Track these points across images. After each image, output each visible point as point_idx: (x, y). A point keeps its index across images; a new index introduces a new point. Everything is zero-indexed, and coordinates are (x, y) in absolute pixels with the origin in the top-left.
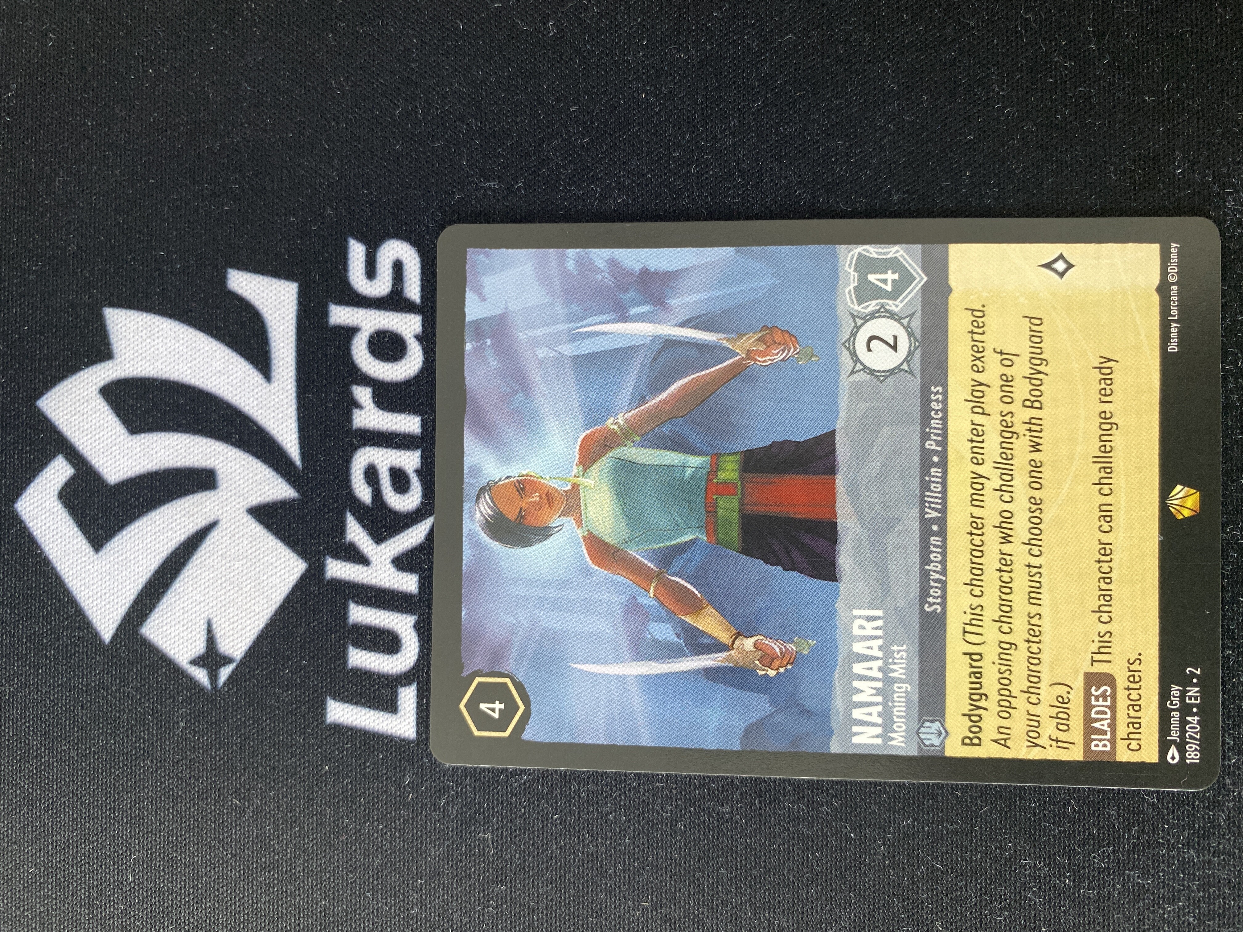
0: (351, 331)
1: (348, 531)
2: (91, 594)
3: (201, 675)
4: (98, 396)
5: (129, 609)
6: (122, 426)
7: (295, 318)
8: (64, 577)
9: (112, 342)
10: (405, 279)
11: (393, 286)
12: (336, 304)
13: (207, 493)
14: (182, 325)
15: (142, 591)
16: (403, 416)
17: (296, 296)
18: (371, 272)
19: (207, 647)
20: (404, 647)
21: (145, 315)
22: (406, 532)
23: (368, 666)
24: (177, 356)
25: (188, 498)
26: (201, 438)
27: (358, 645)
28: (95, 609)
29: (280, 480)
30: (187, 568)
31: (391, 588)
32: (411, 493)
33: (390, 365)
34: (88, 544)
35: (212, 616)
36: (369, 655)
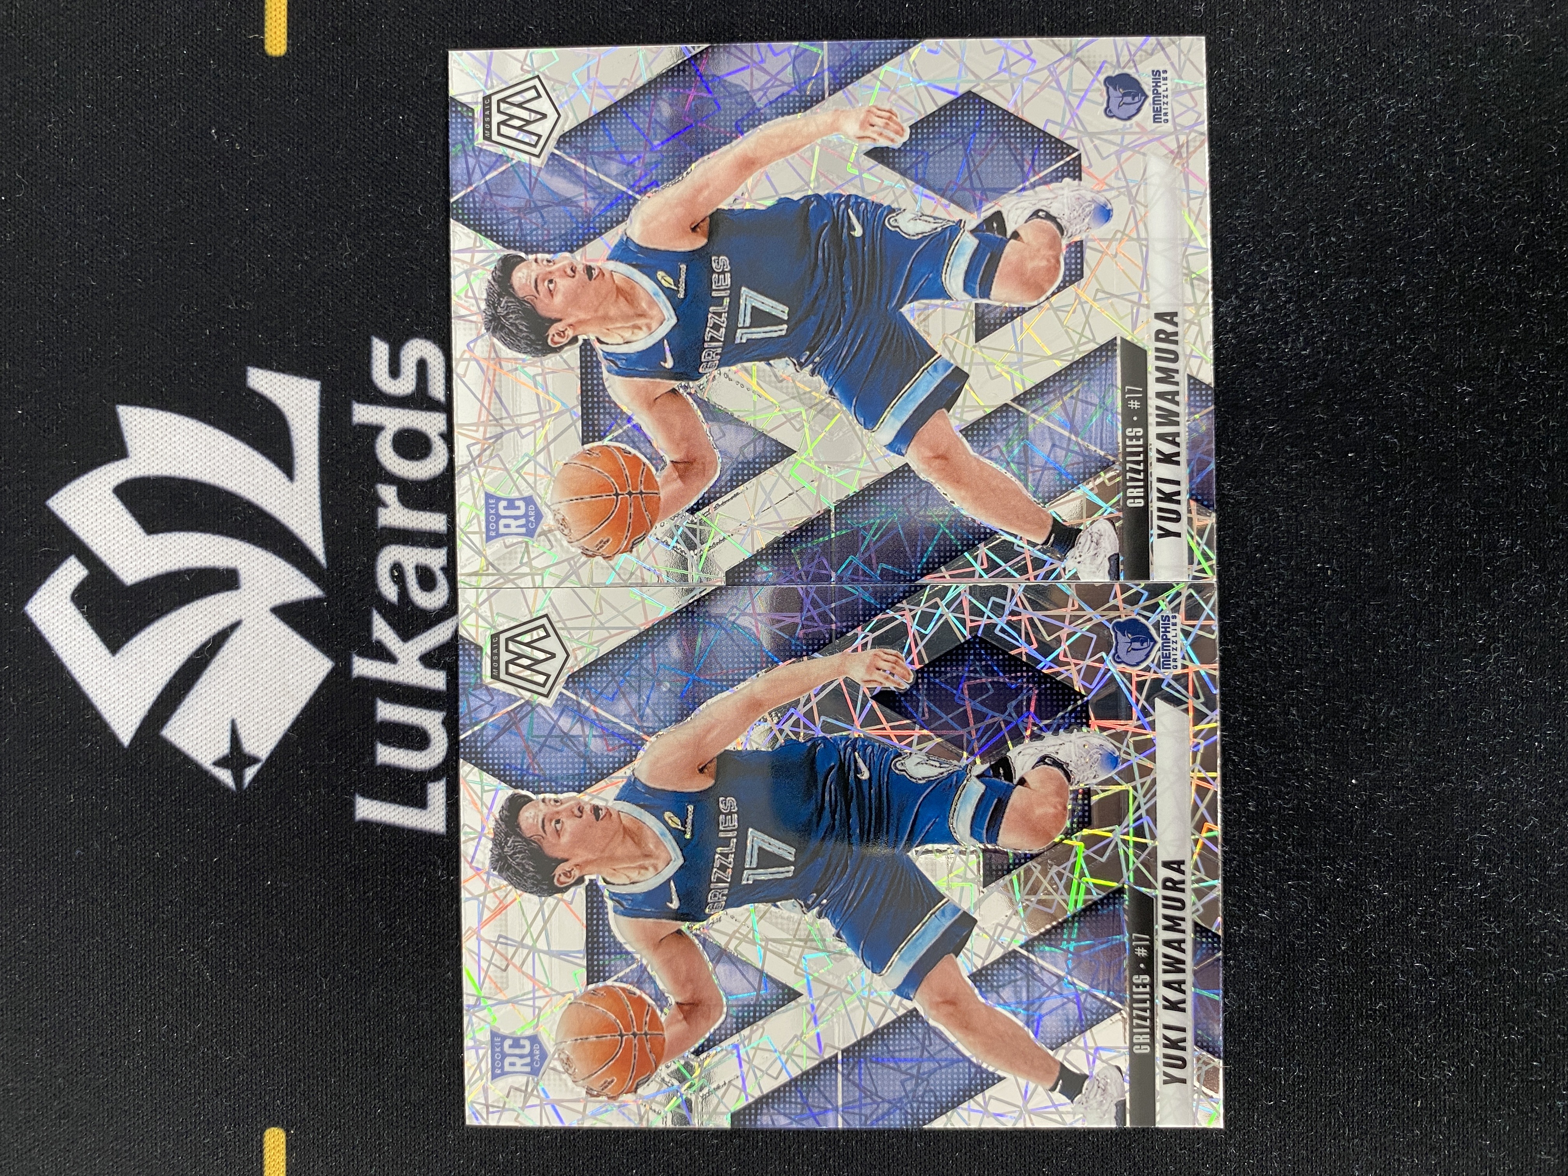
0: (376, 430)
1: (375, 629)
2: (108, 696)
3: (225, 776)
4: (113, 495)
5: (149, 711)
6: (138, 526)
7: (317, 417)
8: (79, 680)
9: (127, 440)
10: (430, 377)
11: (417, 385)
12: (358, 402)
13: (229, 593)
14: (200, 423)
15: (162, 692)
16: (428, 514)
17: (318, 394)
18: (395, 371)
19: (231, 747)
20: (432, 743)
21: (161, 413)
22: (434, 629)
23: (397, 763)
24: (196, 454)
25: (209, 598)
26: (222, 538)
27: (387, 743)
28: (112, 712)
29: (305, 579)
30: (209, 668)
31: (420, 684)
32: (437, 591)
33: (416, 463)
34: (104, 647)
35: (235, 717)
36: (398, 751)
